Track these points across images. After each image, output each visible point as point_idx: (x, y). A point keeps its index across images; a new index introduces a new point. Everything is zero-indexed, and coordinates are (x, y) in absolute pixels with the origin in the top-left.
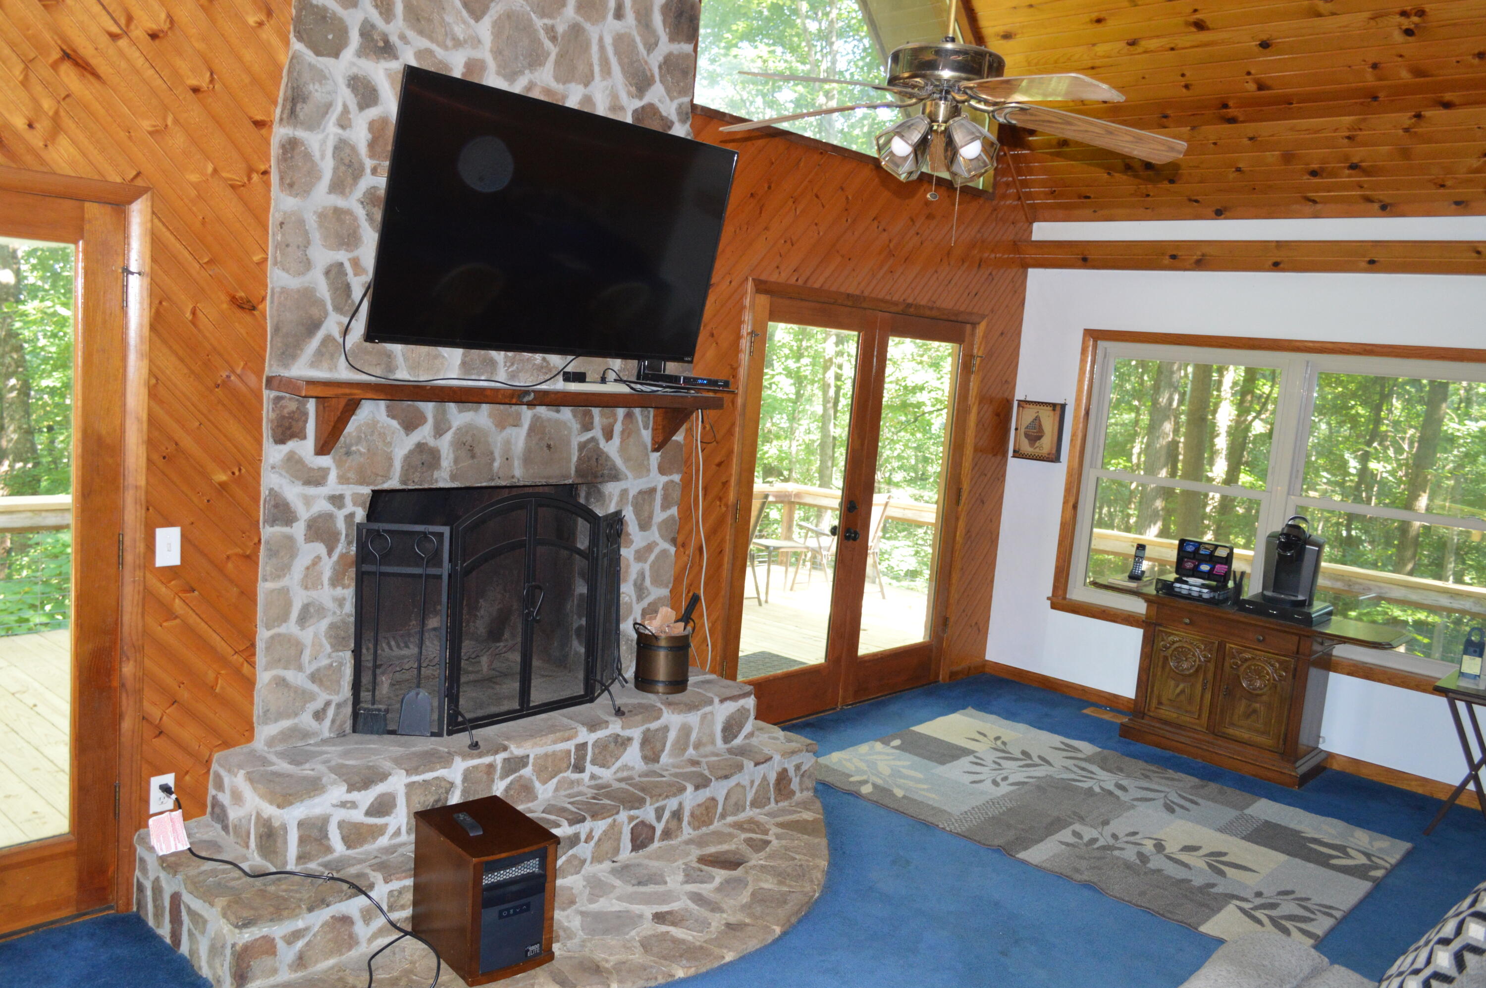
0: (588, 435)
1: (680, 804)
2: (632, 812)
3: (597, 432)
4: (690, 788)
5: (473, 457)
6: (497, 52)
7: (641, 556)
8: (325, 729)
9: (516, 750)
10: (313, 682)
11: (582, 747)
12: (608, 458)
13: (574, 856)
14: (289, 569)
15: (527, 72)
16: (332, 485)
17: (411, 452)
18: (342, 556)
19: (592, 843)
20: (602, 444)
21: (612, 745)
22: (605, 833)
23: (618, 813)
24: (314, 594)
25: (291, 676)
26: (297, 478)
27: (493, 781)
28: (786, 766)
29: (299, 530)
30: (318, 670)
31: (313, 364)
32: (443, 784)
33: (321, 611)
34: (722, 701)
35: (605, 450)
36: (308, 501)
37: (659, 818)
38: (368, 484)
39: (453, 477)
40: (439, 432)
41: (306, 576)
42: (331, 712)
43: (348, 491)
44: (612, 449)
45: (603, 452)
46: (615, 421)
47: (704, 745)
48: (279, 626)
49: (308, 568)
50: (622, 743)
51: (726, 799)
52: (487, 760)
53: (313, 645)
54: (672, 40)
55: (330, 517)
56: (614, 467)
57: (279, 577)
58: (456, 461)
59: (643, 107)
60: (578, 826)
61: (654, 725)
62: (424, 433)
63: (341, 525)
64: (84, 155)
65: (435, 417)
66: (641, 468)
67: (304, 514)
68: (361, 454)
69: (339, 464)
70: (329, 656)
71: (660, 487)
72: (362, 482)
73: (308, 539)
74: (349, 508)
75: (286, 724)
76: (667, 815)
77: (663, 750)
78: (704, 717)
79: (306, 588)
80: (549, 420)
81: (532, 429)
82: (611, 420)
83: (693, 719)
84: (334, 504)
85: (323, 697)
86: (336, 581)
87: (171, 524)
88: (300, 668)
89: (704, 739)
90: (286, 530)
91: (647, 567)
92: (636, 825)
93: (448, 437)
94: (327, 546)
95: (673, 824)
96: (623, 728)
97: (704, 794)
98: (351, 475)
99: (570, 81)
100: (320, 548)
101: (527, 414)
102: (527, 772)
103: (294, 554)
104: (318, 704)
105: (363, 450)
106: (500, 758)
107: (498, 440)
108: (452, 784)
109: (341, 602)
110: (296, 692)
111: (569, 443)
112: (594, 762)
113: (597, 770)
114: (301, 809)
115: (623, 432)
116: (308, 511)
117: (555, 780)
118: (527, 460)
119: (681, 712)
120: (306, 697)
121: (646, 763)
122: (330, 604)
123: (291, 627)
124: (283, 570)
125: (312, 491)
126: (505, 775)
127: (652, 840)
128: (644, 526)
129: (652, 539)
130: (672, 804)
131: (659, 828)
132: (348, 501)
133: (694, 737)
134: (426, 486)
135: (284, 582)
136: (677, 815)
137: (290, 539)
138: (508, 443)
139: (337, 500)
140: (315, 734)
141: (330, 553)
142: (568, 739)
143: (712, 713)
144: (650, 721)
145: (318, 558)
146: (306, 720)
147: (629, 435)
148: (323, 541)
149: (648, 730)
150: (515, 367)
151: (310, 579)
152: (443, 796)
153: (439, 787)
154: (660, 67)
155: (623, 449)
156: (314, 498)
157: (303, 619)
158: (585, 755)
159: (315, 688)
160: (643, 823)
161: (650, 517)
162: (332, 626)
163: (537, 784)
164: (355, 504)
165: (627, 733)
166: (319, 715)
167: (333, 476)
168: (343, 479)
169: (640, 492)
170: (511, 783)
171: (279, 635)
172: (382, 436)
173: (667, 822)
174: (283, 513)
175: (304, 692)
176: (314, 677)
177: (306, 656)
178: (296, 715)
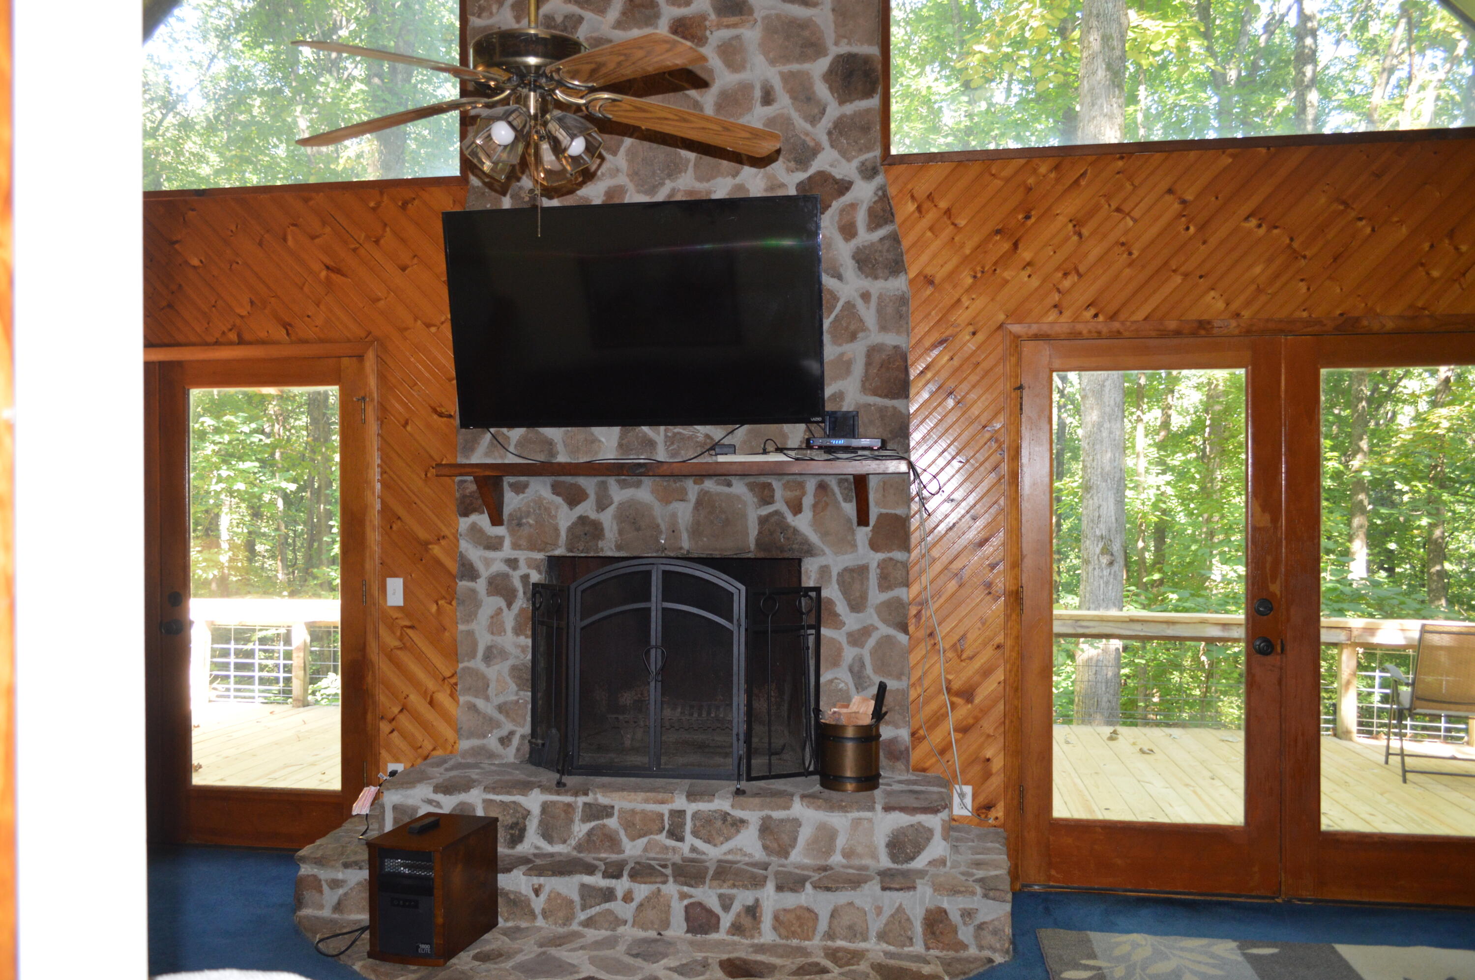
0: (770, 509)
1: (757, 900)
2: (686, 889)
3: (779, 505)
5: (638, 529)
6: (634, 175)
7: (857, 638)
8: (510, 754)
9: (603, 799)
10: (500, 712)
11: (679, 814)
12: (795, 531)
13: (610, 912)
14: (476, 616)
15: (667, 182)
16: (507, 551)
17: (574, 524)
18: (522, 610)
19: (634, 905)
20: (790, 518)
21: (719, 823)
22: (648, 899)
23: (665, 882)
24: (499, 640)
25: (480, 703)
26: (480, 544)
27: (572, 821)
28: (945, 905)
29: (481, 586)
30: (505, 703)
31: (487, 454)
32: (519, 809)
33: (503, 654)
34: (888, 809)
35: (793, 524)
36: (488, 563)
37: (726, 908)
38: (540, 551)
39: (619, 548)
40: (601, 506)
41: (492, 624)
42: (516, 741)
43: (522, 556)
44: (803, 523)
45: (788, 526)
46: (804, 494)
47: (860, 856)
48: (469, 661)
49: (492, 617)
50: (739, 824)
51: (832, 916)
52: (567, 799)
53: (498, 681)
54: (842, 102)
55: (506, 576)
56: (806, 542)
57: (468, 622)
58: (621, 532)
59: (810, 178)
60: (614, 881)
61: (778, 814)
62: (587, 508)
63: (518, 584)
65: (597, 494)
66: (847, 543)
67: (485, 573)
68: (530, 525)
69: (512, 532)
70: (517, 694)
71: (873, 566)
72: (532, 547)
73: (490, 593)
74: (523, 569)
75: (476, 742)
76: (737, 907)
77: (793, 846)
78: (857, 822)
79: (492, 633)
80: (719, 494)
81: (699, 504)
82: (798, 493)
83: (839, 821)
84: (509, 566)
85: (508, 726)
86: (518, 631)
87: (395, 575)
88: (487, 699)
89: (859, 850)
90: (471, 584)
91: (866, 653)
92: (691, 904)
93: (610, 511)
94: (506, 600)
95: (747, 921)
96: (733, 806)
98: (523, 543)
99: (713, 177)
100: (500, 602)
101: (692, 489)
102: (612, 823)
103: (478, 605)
104: (504, 732)
105: (531, 522)
106: (581, 800)
107: (660, 512)
108: (529, 813)
109: (523, 649)
110: (484, 718)
111: (744, 516)
112: (695, 834)
113: (699, 844)
115: (815, 506)
116: (487, 570)
117: (645, 840)
118: (695, 531)
119: (818, 808)
120: (493, 724)
122: (510, 648)
123: (478, 663)
124: (471, 617)
125: (491, 554)
126: (586, 819)
127: (716, 928)
128: (857, 605)
129: (869, 622)
130: (744, 897)
131: (726, 920)
132: (522, 563)
133: (841, 842)
134: (592, 554)
135: (473, 626)
136: (753, 911)
137: (474, 591)
138: (674, 515)
139: (513, 563)
140: (501, 757)
141: (509, 605)
142: (662, 802)
143: (870, 820)
144: (772, 809)
145: (500, 611)
146: (492, 742)
147: (824, 509)
148: (502, 595)
149: (769, 817)
150: (675, 446)
151: (495, 626)
152: (520, 821)
153: (516, 811)
154: (830, 133)
155: (817, 523)
156: (494, 560)
157: (488, 657)
158: (683, 824)
159: (502, 718)
160: (700, 904)
161: (864, 597)
162: (514, 669)
163: (625, 839)
164: (529, 567)
165: (738, 813)
166: (504, 741)
167: (507, 543)
168: (516, 546)
169: (846, 570)
170: (593, 829)
171: (468, 668)
172: (547, 510)
173: (738, 915)
174: (469, 572)
175: (491, 719)
176: (500, 708)
177: (491, 691)
178: (485, 736)
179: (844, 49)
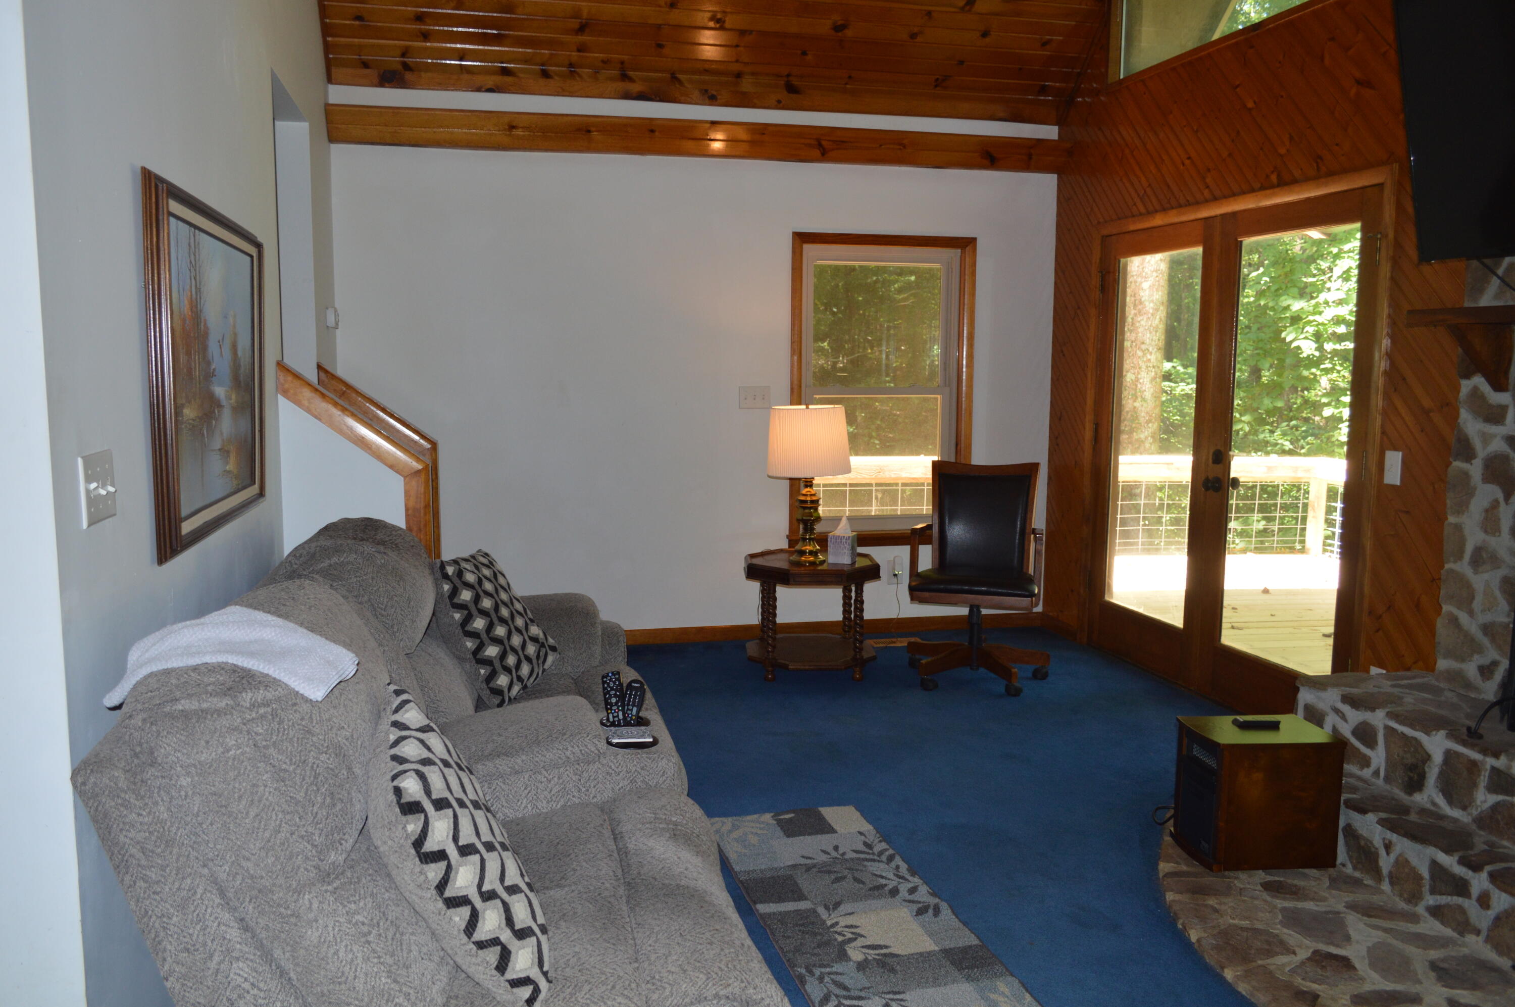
8: (1490, 690)
10: (1485, 634)
13: (1462, 910)
14: (1467, 507)
16: (1510, 425)
19: (1491, 914)
24: (1492, 541)
25: (1463, 618)
26: (1480, 415)
29: (1475, 469)
30: (1492, 624)
31: (1497, 294)
33: (1495, 561)
36: (1486, 439)
41: (1486, 519)
42: (1498, 675)
48: (1455, 562)
49: (1487, 511)
52: (1475, 755)
53: (1485, 593)
55: (1506, 459)
57: (1459, 513)
60: (1470, 873)
67: (1482, 452)
70: (1508, 614)
73: (1486, 480)
75: (1455, 665)
79: (1486, 532)
84: (1510, 446)
85: (1491, 654)
87: (1395, 449)
88: (1471, 613)
90: (1465, 466)
94: (1504, 491)
100: (1497, 492)
103: (1470, 493)
104: (1485, 661)
106: (1490, 761)
110: (1466, 637)
116: (1484, 448)
120: (1477, 649)
122: (1502, 555)
123: (1463, 567)
124: (1462, 507)
125: (1491, 429)
126: (1492, 788)
135: (1464, 519)
137: (1466, 475)
140: (1476, 689)
141: (1507, 498)
145: (1495, 505)
146: (1471, 669)
148: (1500, 483)
151: (1490, 523)
156: (1494, 436)
157: (1477, 561)
159: (1486, 641)
162: (1506, 581)
166: (1486, 671)
167: (1511, 415)
170: (1499, 804)
171: (1453, 571)
174: (1467, 452)
175: (1473, 640)
176: (1487, 629)
177: (1477, 605)
178: (1463, 660)
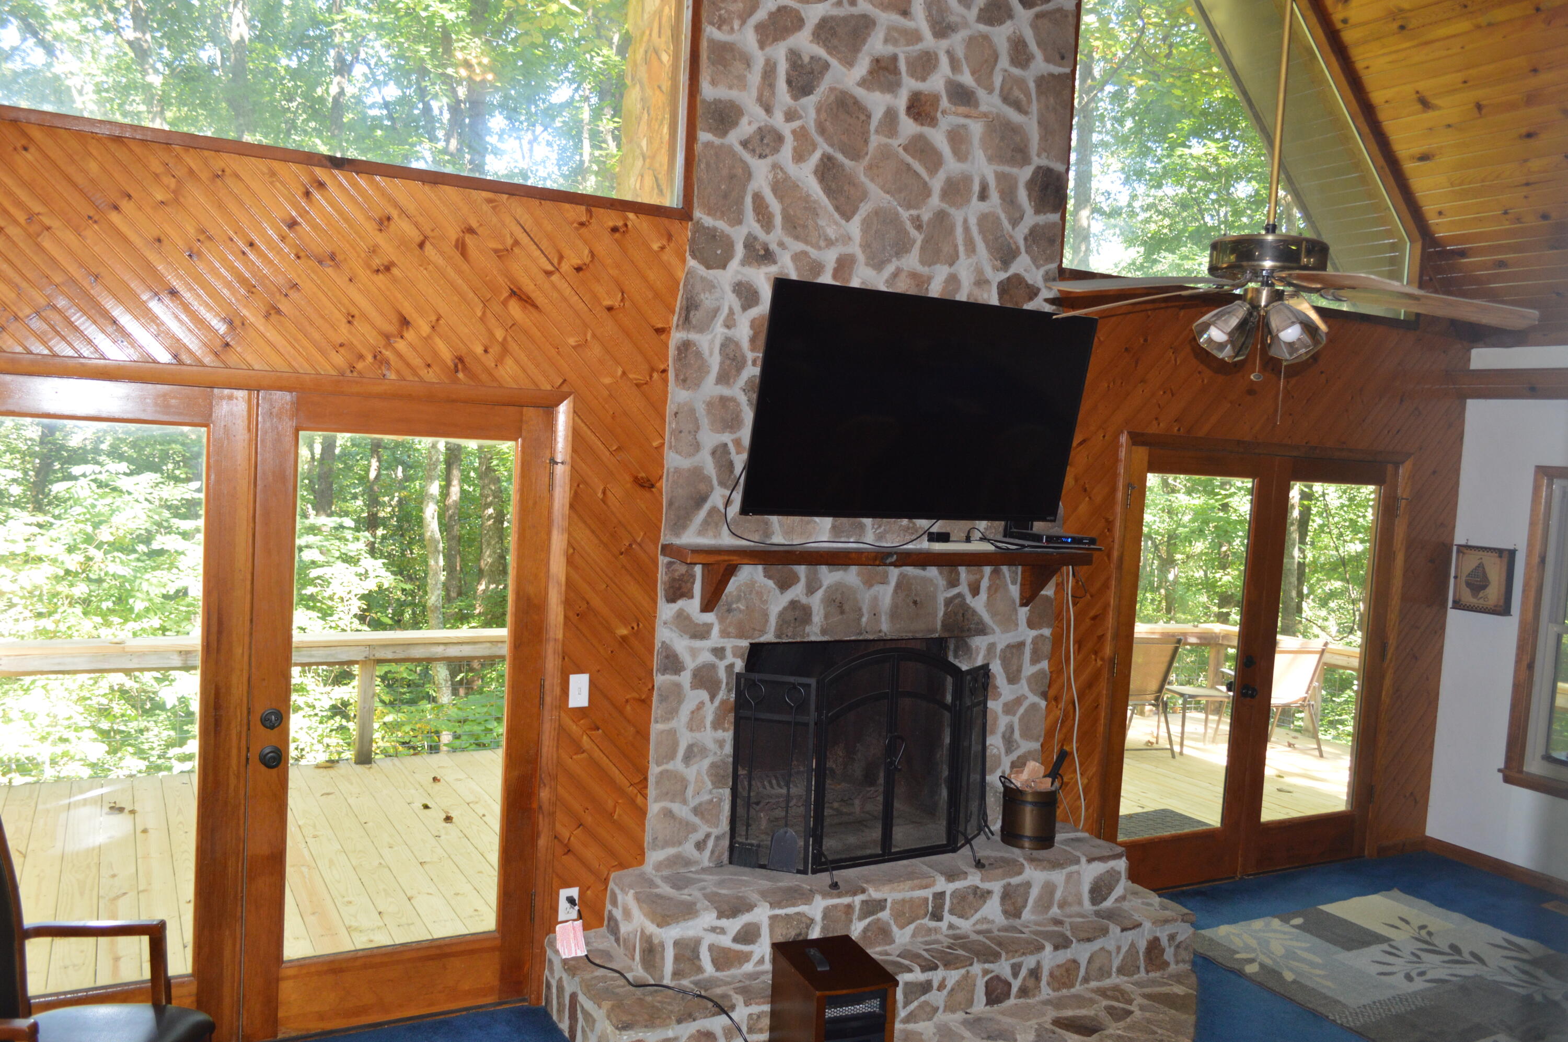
0: (955, 591)
1: (1038, 963)
2: (987, 966)
3: (963, 588)
4: (1049, 948)
5: (842, 612)
6: (866, 246)
7: (1009, 708)
8: (705, 858)
9: (874, 893)
10: (696, 815)
11: (940, 896)
12: (974, 612)
13: (926, 1003)
14: (677, 712)
15: (894, 259)
16: (715, 639)
17: (785, 609)
18: (723, 702)
19: (945, 992)
20: (969, 599)
21: (971, 897)
22: (958, 983)
23: (971, 964)
24: (697, 735)
25: (676, 807)
26: (685, 632)
27: (851, 921)
28: (1158, 934)
29: (685, 678)
30: (700, 804)
31: (701, 532)
32: (804, 919)
33: (704, 751)
34: (1090, 860)
35: (972, 605)
36: (694, 652)
37: (1015, 975)
38: (746, 638)
39: (824, 632)
40: (811, 589)
41: (691, 719)
42: (710, 843)
43: (729, 644)
44: (979, 604)
45: (969, 607)
46: (982, 577)
47: (1070, 905)
48: (667, 763)
49: (693, 712)
50: (985, 895)
51: (1089, 962)
52: (846, 900)
53: (696, 782)
54: (1038, 211)
55: (713, 667)
56: (981, 622)
57: (668, 719)
58: (826, 617)
59: (1008, 278)
60: (930, 973)
61: (1015, 880)
62: (797, 592)
63: (722, 674)
64: (524, 370)
65: (807, 577)
66: (1009, 622)
67: (690, 664)
68: (740, 611)
69: (721, 620)
70: (710, 792)
71: (1029, 641)
72: (741, 636)
73: (694, 687)
74: (730, 659)
75: (671, 851)
76: (1023, 972)
77: (1024, 906)
78: (1069, 876)
79: (691, 730)
80: (915, 577)
81: (898, 586)
82: (978, 576)
83: (1058, 877)
84: (716, 656)
85: (704, 829)
86: (717, 725)
87: (580, 671)
88: (684, 802)
89: (1070, 899)
90: (675, 678)
91: (1016, 720)
92: (991, 979)
93: (819, 594)
94: (710, 693)
95: (1031, 983)
96: (982, 880)
97: (1064, 956)
98: (731, 629)
99: (935, 263)
100: (704, 695)
101: (894, 573)
102: (885, 915)
103: (681, 700)
104: (699, 836)
105: (742, 607)
106: (858, 899)
107: (866, 597)
108: (812, 921)
109: (721, 743)
110: (680, 823)
111: (934, 598)
112: (952, 912)
113: (955, 920)
114: (678, 930)
115: (989, 588)
116: (694, 661)
117: (912, 926)
118: (894, 614)
119: (1044, 869)
120: (690, 828)
121: (1007, 918)
122: (711, 745)
123: (677, 765)
124: (672, 713)
125: (698, 644)
126: (864, 915)
127: (1007, 995)
128: (1013, 679)
129: (1020, 693)
130: (1029, 962)
131: (1016, 985)
132: (729, 653)
133: (1058, 895)
134: (799, 640)
135: (673, 724)
136: (1035, 973)
137: (678, 686)
138: (875, 599)
139: (719, 652)
140: (696, 863)
141: (712, 698)
142: (926, 887)
143: (1078, 873)
144: (1011, 876)
145: (702, 703)
146: (688, 849)
147: (996, 591)
148: (707, 689)
149: (1009, 884)
150: (882, 528)
151: (695, 723)
152: (803, 931)
153: (800, 922)
154: (1026, 239)
155: (990, 604)
156: (699, 650)
157: (688, 758)
158: (943, 904)
159: (696, 820)
160: (997, 977)
161: (1019, 670)
162: (713, 765)
163: (895, 929)
164: (735, 656)
165: (986, 886)
166: (700, 846)
167: (715, 631)
168: (725, 634)
169: (1008, 646)
170: (869, 924)
171: (667, 771)
172: (760, 594)
173: (1024, 979)
174: (673, 664)
175: (687, 824)
176: (696, 811)
177: (690, 792)
178: (680, 844)
179: (1044, 162)
